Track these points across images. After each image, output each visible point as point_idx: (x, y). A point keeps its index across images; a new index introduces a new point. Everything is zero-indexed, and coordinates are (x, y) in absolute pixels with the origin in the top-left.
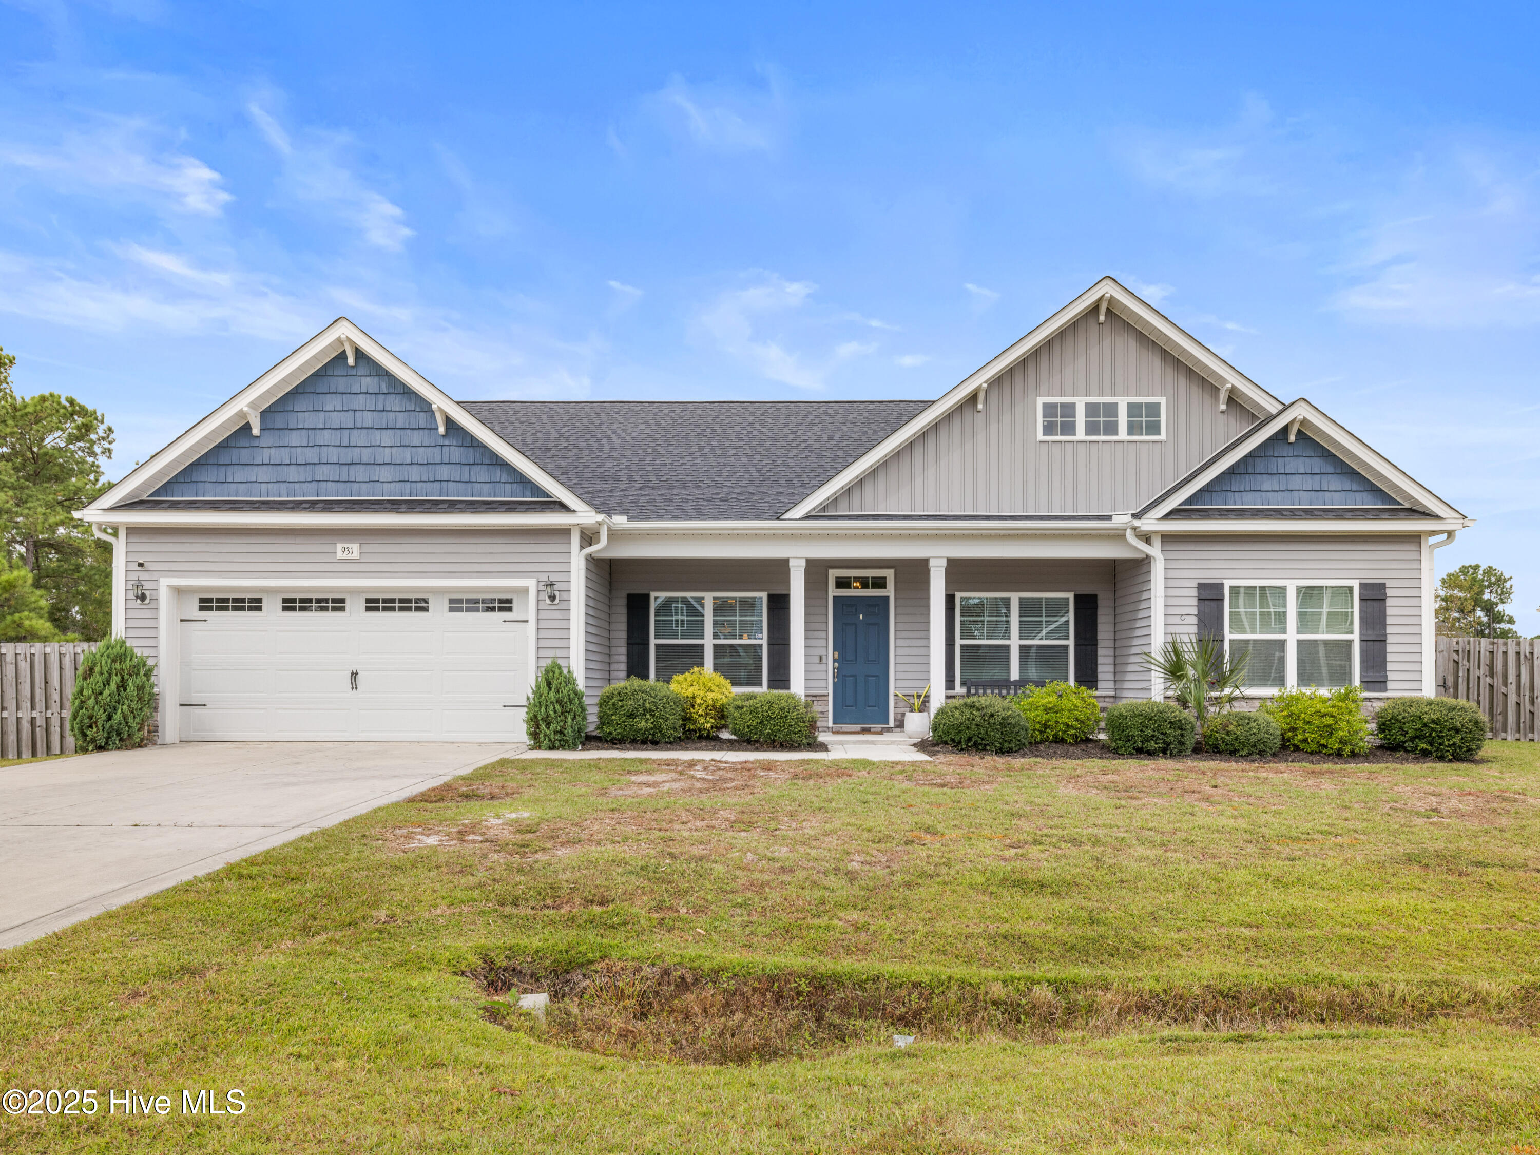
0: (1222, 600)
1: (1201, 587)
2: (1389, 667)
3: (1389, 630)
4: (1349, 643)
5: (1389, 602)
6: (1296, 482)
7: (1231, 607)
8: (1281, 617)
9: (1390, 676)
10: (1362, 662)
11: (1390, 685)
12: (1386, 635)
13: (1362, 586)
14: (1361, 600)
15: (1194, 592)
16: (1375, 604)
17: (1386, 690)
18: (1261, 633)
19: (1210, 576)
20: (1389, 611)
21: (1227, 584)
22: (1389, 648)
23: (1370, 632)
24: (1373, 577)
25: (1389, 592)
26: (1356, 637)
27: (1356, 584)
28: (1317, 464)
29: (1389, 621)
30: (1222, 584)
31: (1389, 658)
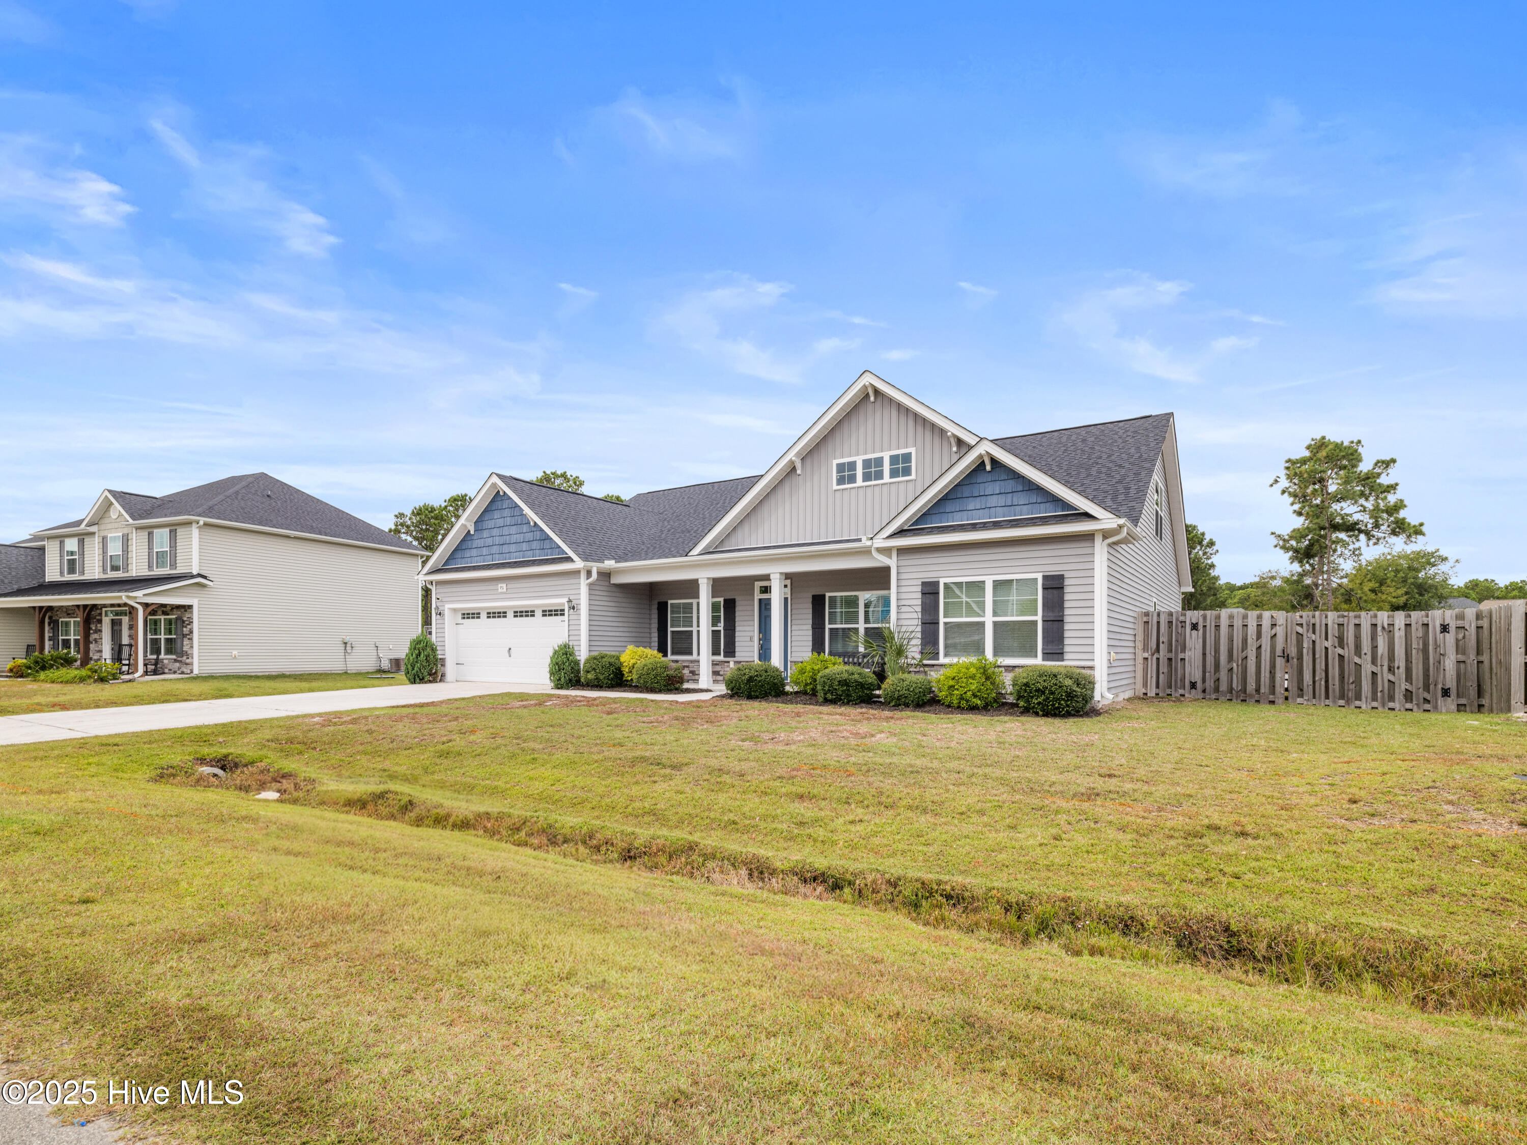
0: (938, 593)
1: (924, 584)
2: (1066, 642)
3: (1067, 612)
4: (1035, 623)
5: (1067, 590)
6: (993, 501)
7: (945, 598)
8: (982, 605)
9: (1067, 649)
10: (1044, 638)
11: (1066, 656)
12: (1063, 616)
13: (1045, 578)
14: (1044, 589)
15: (919, 589)
16: (1055, 592)
17: (1063, 660)
18: (966, 617)
19: (930, 576)
20: (1067, 597)
21: (942, 582)
22: (1066, 627)
23: (1050, 614)
24: (1053, 570)
25: (1067, 582)
26: (1039, 618)
27: (1039, 577)
28: (1010, 485)
29: (1067, 605)
30: (938, 582)
31: (1067, 634)
